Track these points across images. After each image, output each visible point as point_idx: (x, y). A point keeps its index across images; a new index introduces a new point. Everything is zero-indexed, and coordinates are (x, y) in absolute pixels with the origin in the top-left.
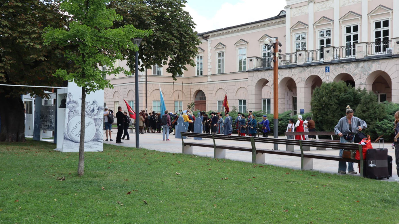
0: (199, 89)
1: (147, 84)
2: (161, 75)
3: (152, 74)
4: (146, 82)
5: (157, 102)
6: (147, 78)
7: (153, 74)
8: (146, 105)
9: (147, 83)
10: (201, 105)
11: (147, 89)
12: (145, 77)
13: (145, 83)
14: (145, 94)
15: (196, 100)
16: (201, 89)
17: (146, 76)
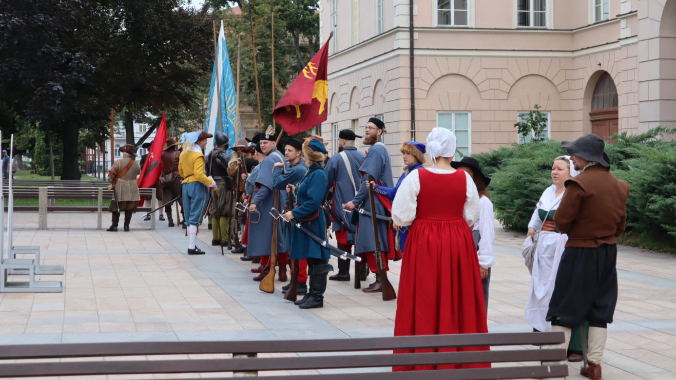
0: (599, 68)
1: (416, 60)
2: (469, 25)
3: (435, 24)
4: (412, 49)
5: (453, 115)
6: (416, 35)
7: (439, 23)
8: (413, 126)
9: (416, 52)
10: (607, 123)
11: (416, 75)
12: (407, 35)
13: (408, 52)
14: (408, 92)
15: (595, 108)
16: (605, 69)
17: (412, 29)
